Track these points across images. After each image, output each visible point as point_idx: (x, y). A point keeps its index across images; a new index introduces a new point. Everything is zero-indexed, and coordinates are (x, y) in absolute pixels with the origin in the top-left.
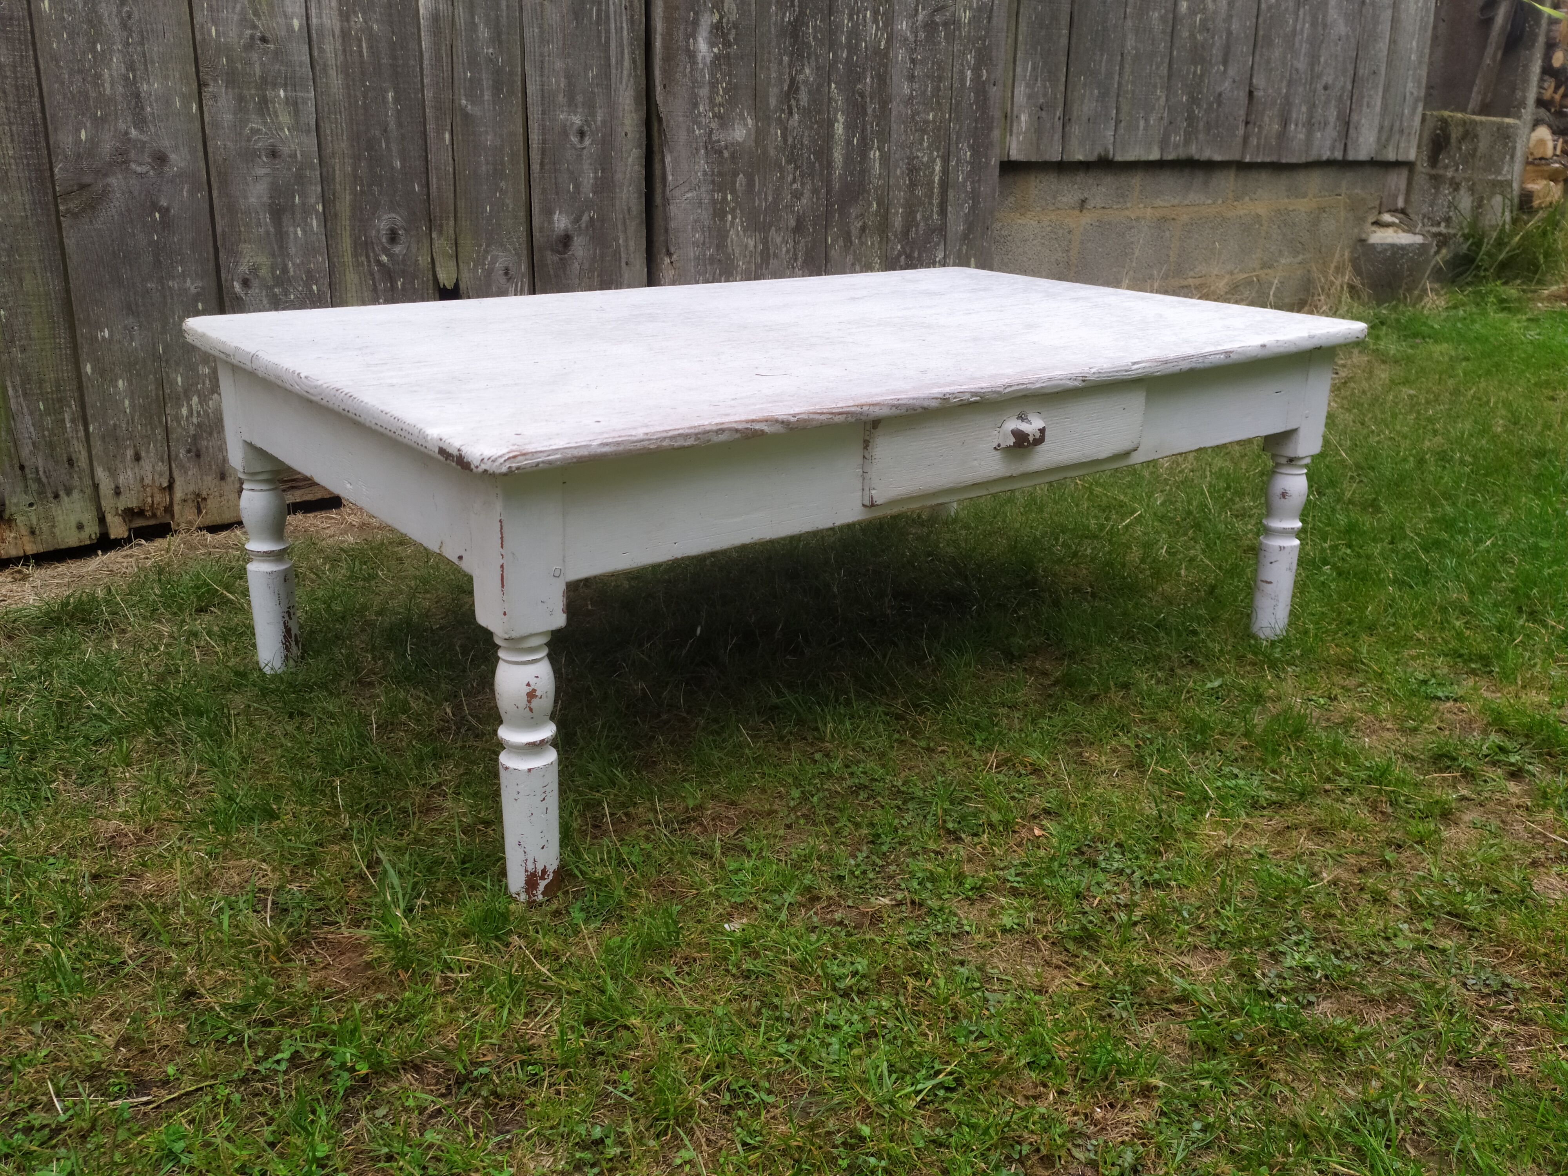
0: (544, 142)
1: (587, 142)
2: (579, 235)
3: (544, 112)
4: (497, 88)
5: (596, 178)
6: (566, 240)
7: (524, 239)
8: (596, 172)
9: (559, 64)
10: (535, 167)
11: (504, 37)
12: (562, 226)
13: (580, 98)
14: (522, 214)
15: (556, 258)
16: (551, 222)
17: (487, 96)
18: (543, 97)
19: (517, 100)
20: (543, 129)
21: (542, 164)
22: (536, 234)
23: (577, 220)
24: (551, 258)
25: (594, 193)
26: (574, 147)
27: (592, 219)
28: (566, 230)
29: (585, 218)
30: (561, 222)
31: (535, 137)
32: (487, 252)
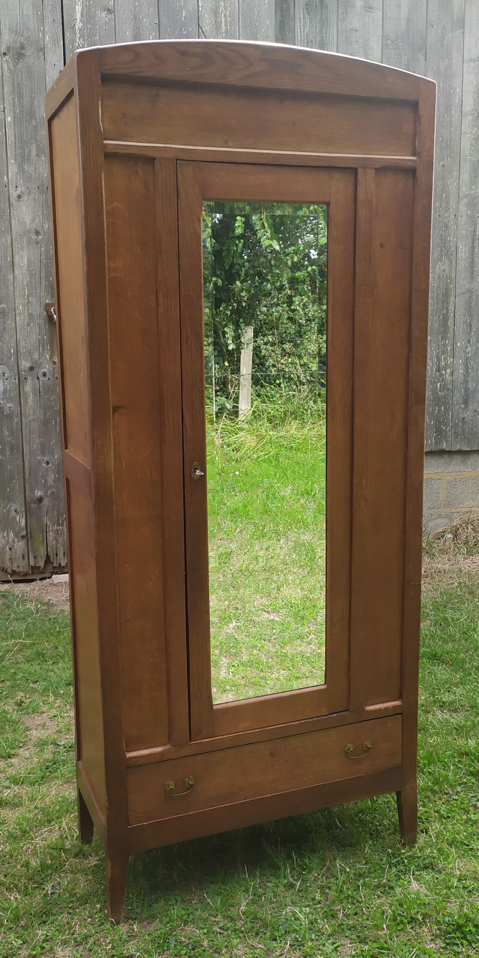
0: (31, 467)
1: (50, 465)
2: (46, 498)
3: (30, 457)
4: (12, 450)
5: (55, 477)
6: (40, 500)
7: (23, 499)
8: (55, 475)
9: (37, 441)
10: (27, 475)
11: (15, 434)
12: (39, 495)
13: (47, 451)
14: (23, 491)
15: (36, 506)
16: (34, 494)
17: (8, 453)
18: (30, 452)
19: (20, 454)
20: (30, 463)
21: (30, 474)
22: (27, 498)
23: (46, 492)
24: (33, 506)
25: (54, 482)
26: (44, 467)
27: (53, 492)
28: (41, 496)
29: (50, 491)
30: (39, 493)
31: (26, 465)
32: (7, 504)
